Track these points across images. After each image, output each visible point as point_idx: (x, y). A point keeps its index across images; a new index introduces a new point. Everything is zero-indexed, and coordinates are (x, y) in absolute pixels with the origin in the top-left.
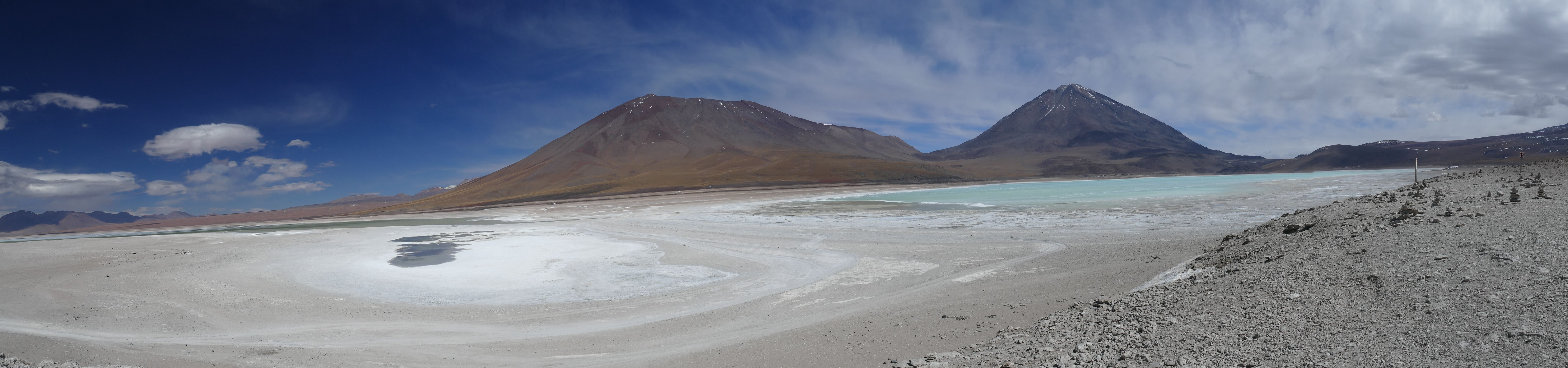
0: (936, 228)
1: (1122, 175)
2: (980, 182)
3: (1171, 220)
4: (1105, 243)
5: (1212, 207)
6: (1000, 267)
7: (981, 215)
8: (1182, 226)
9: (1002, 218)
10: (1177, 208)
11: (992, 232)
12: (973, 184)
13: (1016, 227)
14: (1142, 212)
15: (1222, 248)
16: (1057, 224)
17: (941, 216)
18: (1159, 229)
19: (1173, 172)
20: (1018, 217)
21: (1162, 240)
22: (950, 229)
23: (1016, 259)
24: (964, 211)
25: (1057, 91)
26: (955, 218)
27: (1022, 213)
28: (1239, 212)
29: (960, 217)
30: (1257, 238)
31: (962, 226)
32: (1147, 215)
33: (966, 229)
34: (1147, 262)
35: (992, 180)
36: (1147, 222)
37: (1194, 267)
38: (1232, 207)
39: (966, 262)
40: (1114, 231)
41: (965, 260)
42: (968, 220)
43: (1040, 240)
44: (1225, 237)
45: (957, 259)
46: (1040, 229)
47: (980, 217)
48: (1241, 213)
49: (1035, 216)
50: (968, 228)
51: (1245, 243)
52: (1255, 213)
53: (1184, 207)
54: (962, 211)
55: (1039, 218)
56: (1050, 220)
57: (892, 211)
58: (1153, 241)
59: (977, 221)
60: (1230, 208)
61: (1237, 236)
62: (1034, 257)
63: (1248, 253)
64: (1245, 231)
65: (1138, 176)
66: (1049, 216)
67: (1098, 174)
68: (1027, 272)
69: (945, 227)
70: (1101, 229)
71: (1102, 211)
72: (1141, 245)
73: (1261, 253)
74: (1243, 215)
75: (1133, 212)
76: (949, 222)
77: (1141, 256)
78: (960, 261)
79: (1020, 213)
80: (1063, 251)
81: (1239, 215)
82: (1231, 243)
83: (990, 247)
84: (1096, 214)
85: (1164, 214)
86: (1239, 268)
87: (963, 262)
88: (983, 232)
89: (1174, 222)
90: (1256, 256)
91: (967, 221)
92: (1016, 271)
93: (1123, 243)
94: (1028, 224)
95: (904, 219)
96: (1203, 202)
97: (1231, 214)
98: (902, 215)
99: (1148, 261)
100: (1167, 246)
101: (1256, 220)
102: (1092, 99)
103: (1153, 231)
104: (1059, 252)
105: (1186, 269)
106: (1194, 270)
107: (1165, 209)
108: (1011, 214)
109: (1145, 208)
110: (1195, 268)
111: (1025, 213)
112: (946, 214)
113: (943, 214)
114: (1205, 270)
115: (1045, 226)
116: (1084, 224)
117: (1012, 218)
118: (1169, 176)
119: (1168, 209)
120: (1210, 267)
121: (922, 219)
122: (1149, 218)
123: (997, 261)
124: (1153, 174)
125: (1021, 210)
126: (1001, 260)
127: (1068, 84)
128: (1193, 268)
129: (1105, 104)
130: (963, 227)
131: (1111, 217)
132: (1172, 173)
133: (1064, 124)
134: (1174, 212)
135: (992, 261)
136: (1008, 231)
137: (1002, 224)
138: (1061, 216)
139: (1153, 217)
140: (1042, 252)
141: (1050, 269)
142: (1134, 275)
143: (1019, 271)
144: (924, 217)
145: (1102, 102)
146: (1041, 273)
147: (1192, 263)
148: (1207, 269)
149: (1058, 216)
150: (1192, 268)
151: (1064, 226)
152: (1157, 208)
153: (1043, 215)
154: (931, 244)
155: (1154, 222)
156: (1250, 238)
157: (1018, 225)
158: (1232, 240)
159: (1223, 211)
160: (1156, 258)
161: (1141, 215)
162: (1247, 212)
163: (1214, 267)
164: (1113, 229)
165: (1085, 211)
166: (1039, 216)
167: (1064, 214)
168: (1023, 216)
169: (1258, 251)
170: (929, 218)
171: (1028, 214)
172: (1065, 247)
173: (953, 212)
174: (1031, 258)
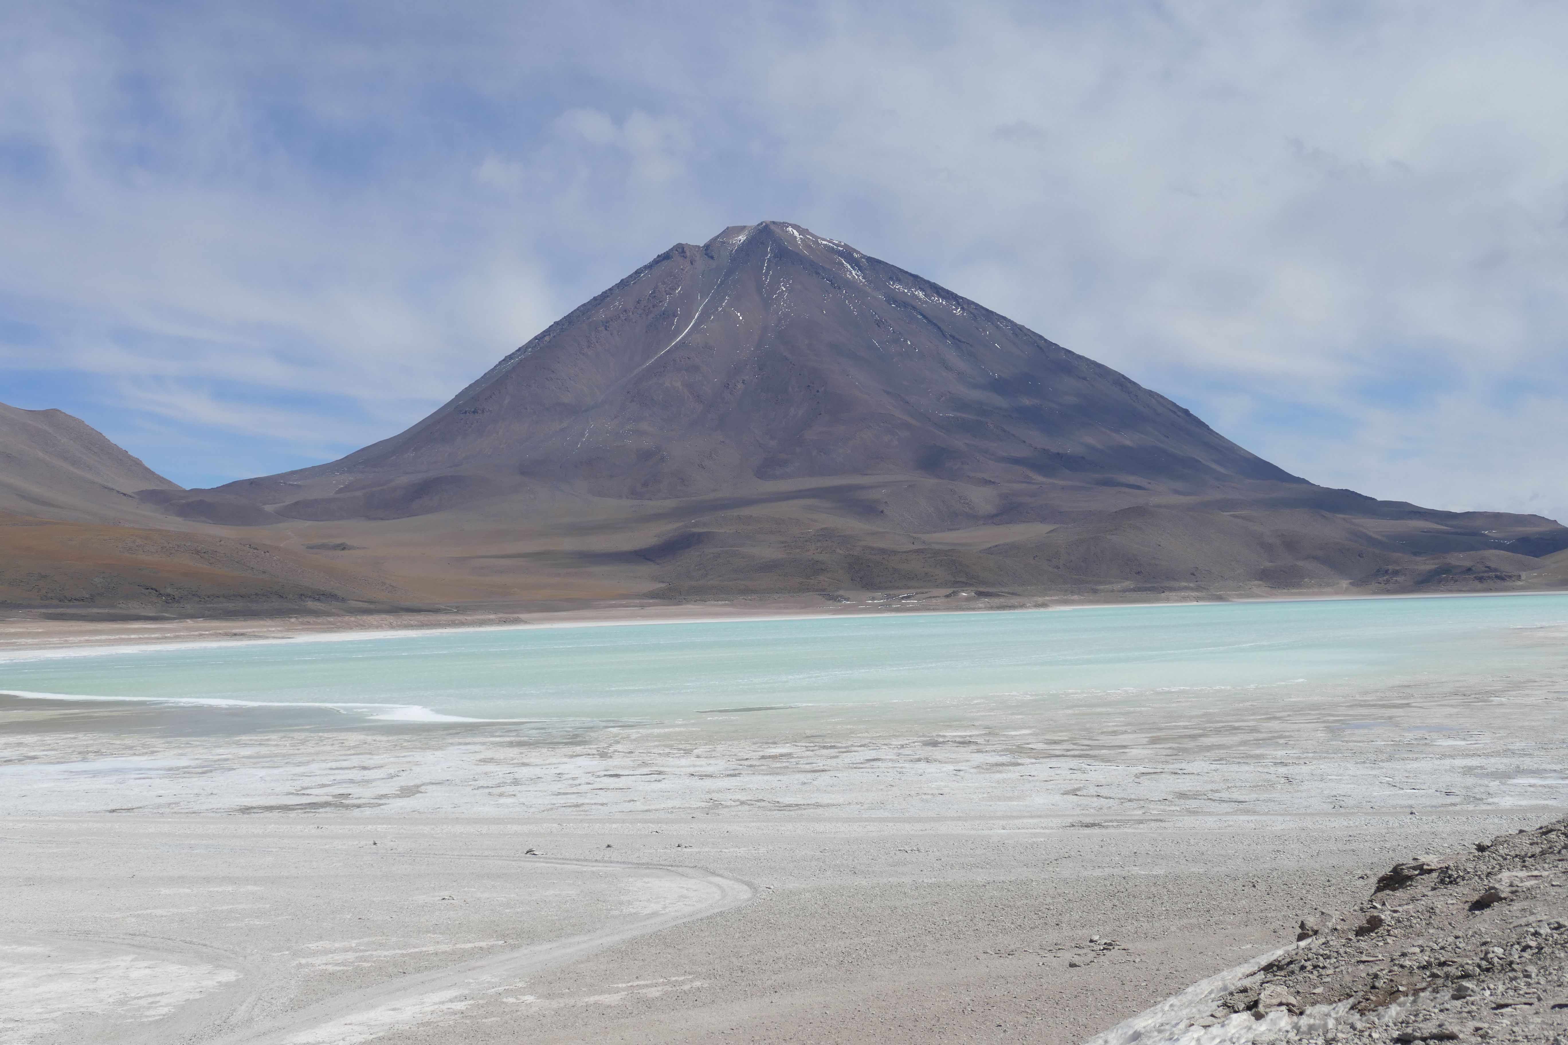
0: (230, 812)
1: (981, 594)
2: (421, 617)
3: (1167, 785)
4: (907, 880)
5: (1333, 731)
6: (486, 977)
7: (418, 756)
8: (1210, 814)
9: (499, 771)
10: (1193, 737)
11: (458, 829)
12: (392, 627)
13: (553, 808)
14: (1058, 749)
15: (1374, 924)
16: (715, 796)
17: (256, 760)
18: (1122, 823)
19: (1175, 584)
20: (562, 769)
21: (1135, 870)
22: (292, 815)
23: (548, 946)
24: (354, 738)
25: (708, 250)
26: (314, 767)
27: (578, 749)
28: (1452, 757)
29: (334, 765)
30: (1533, 882)
31: (340, 803)
32: (1074, 763)
33: (356, 812)
34: (1072, 965)
35: (461, 610)
36: (1074, 792)
37: (1256, 1004)
38: (1419, 734)
39: (350, 956)
40: (944, 828)
41: (346, 950)
42: (369, 774)
43: (647, 865)
44: (1386, 870)
45: (313, 946)
46: (648, 816)
47: (417, 764)
48: (1459, 762)
49: (628, 761)
50: (368, 812)
51: (1480, 905)
52: (1515, 761)
53: (1218, 731)
54: (342, 736)
55: (646, 770)
56: (688, 781)
57: (50, 738)
58: (1098, 873)
59: (405, 780)
60: (1409, 736)
61: (1444, 871)
62: (617, 938)
63: (1499, 951)
64: (1481, 848)
65: (1040, 600)
66: (684, 762)
67: (879, 588)
68: (592, 999)
69: (270, 808)
70: (893, 820)
71: (895, 742)
72: (1052, 892)
73: (1553, 957)
74: (1468, 771)
75: (1020, 750)
76: (288, 787)
77: (1053, 936)
78: (326, 952)
79: (569, 750)
80: (739, 910)
81: (1452, 770)
82: (1413, 899)
83: (446, 894)
84: (872, 754)
85: (1139, 760)
86: (1455, 1029)
87: (339, 957)
88: (426, 829)
89: (1182, 795)
90: (1532, 969)
91: (366, 782)
92: (549, 996)
93: (981, 877)
94: (603, 797)
95: (95, 774)
96: (1298, 710)
97: (1415, 765)
98: (84, 755)
99: (1076, 960)
100: (1152, 897)
101: (1521, 795)
102: (850, 285)
103: (1096, 831)
104: (721, 914)
105: (1221, 1012)
106: (1259, 1017)
107: (1143, 738)
108: (533, 756)
109: (1063, 736)
110: (1261, 1008)
111: (592, 748)
112: (276, 750)
113: (264, 750)
114: (1304, 1021)
115: (669, 804)
116: (825, 799)
117: (537, 771)
118: (1157, 600)
119: (1154, 741)
120: (1325, 1008)
121: (173, 772)
122: (1079, 775)
123: (471, 954)
124: (1095, 591)
125: (575, 739)
126: (490, 950)
127: (753, 221)
128: (1252, 1006)
129: (905, 305)
130: (347, 807)
131: (932, 768)
132: (1171, 589)
133: (740, 386)
134: (1178, 753)
135: (453, 952)
136: (516, 828)
137: (501, 795)
138: (733, 764)
139: (1098, 773)
140: (655, 914)
141: (686, 987)
142: (1022, 1019)
143: (562, 995)
144: (183, 762)
145: (892, 298)
146: (648, 1004)
147: (1247, 983)
148: (1315, 1013)
149: (719, 765)
150: (1249, 1008)
151: (742, 803)
152: (1115, 733)
153: (660, 761)
154: (207, 880)
155: (1103, 791)
156: (1504, 880)
157: (561, 800)
158: (1422, 886)
159: (1379, 751)
160: (1108, 946)
161: (1054, 762)
162: (1487, 755)
163: (1342, 1008)
164: (938, 819)
165: (829, 742)
166: (645, 764)
167: (743, 755)
168: (580, 761)
169: (1540, 948)
170: (206, 770)
171: (603, 755)
172: (744, 894)
173: (303, 742)
174: (607, 941)
